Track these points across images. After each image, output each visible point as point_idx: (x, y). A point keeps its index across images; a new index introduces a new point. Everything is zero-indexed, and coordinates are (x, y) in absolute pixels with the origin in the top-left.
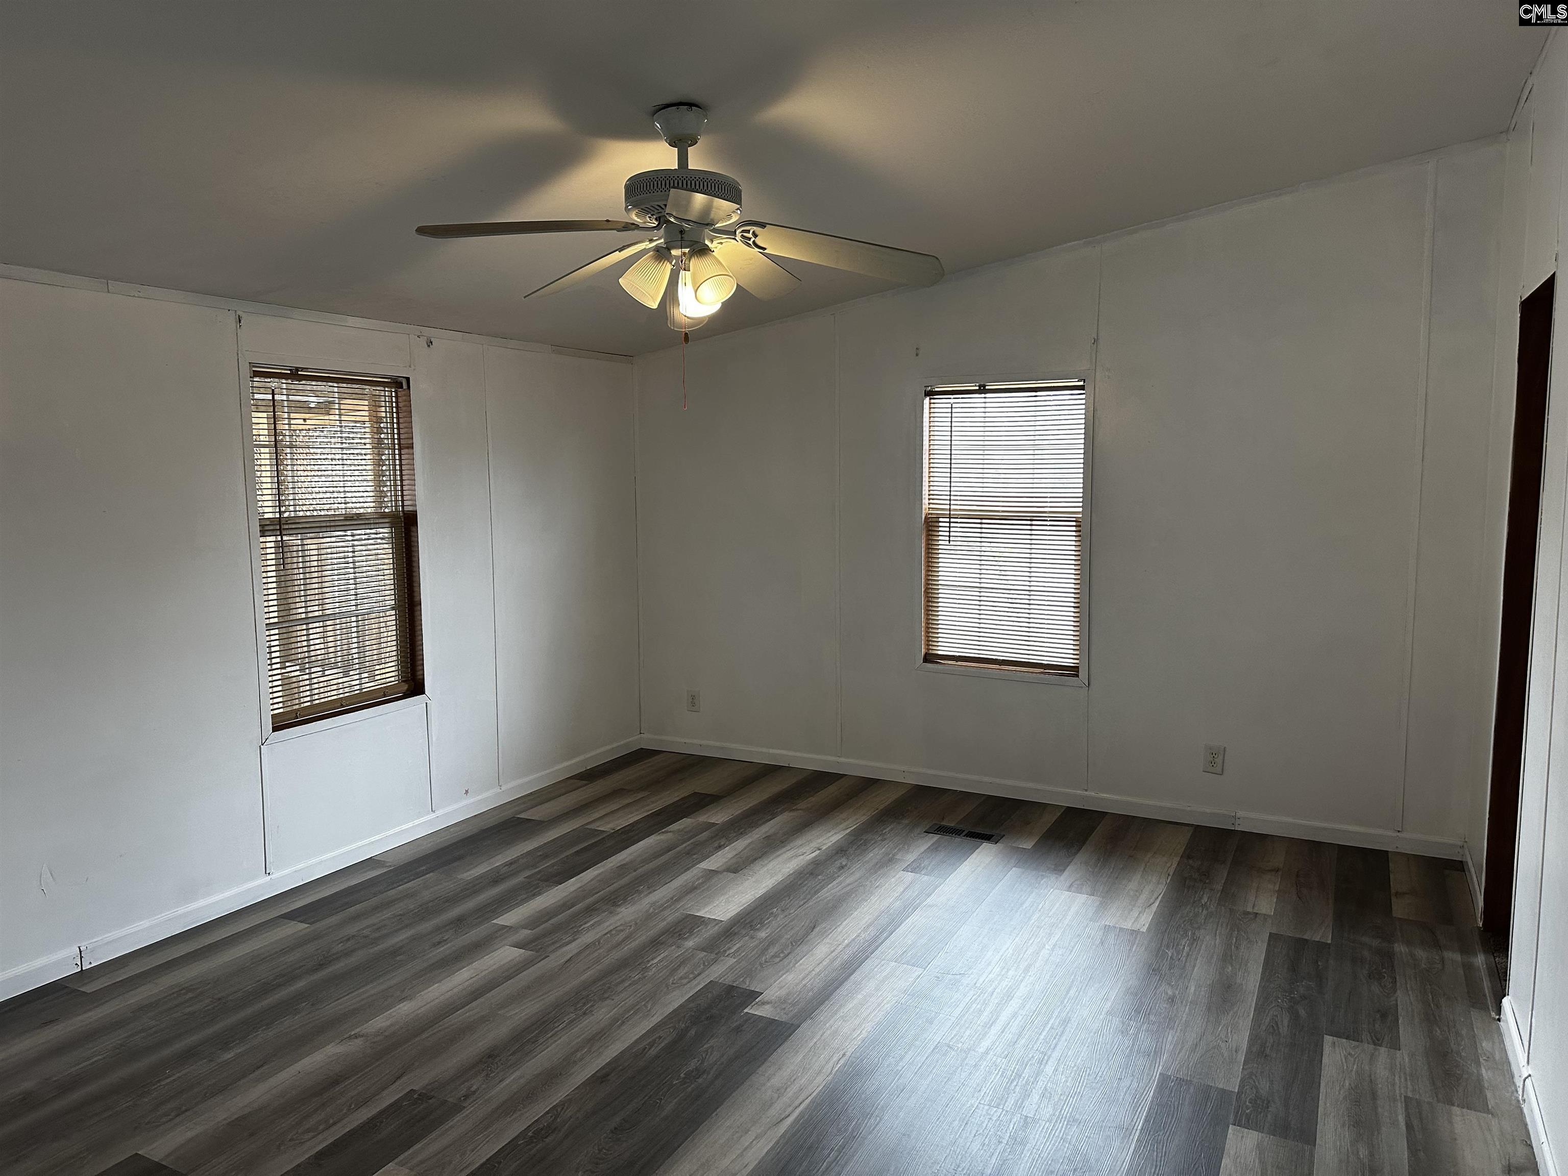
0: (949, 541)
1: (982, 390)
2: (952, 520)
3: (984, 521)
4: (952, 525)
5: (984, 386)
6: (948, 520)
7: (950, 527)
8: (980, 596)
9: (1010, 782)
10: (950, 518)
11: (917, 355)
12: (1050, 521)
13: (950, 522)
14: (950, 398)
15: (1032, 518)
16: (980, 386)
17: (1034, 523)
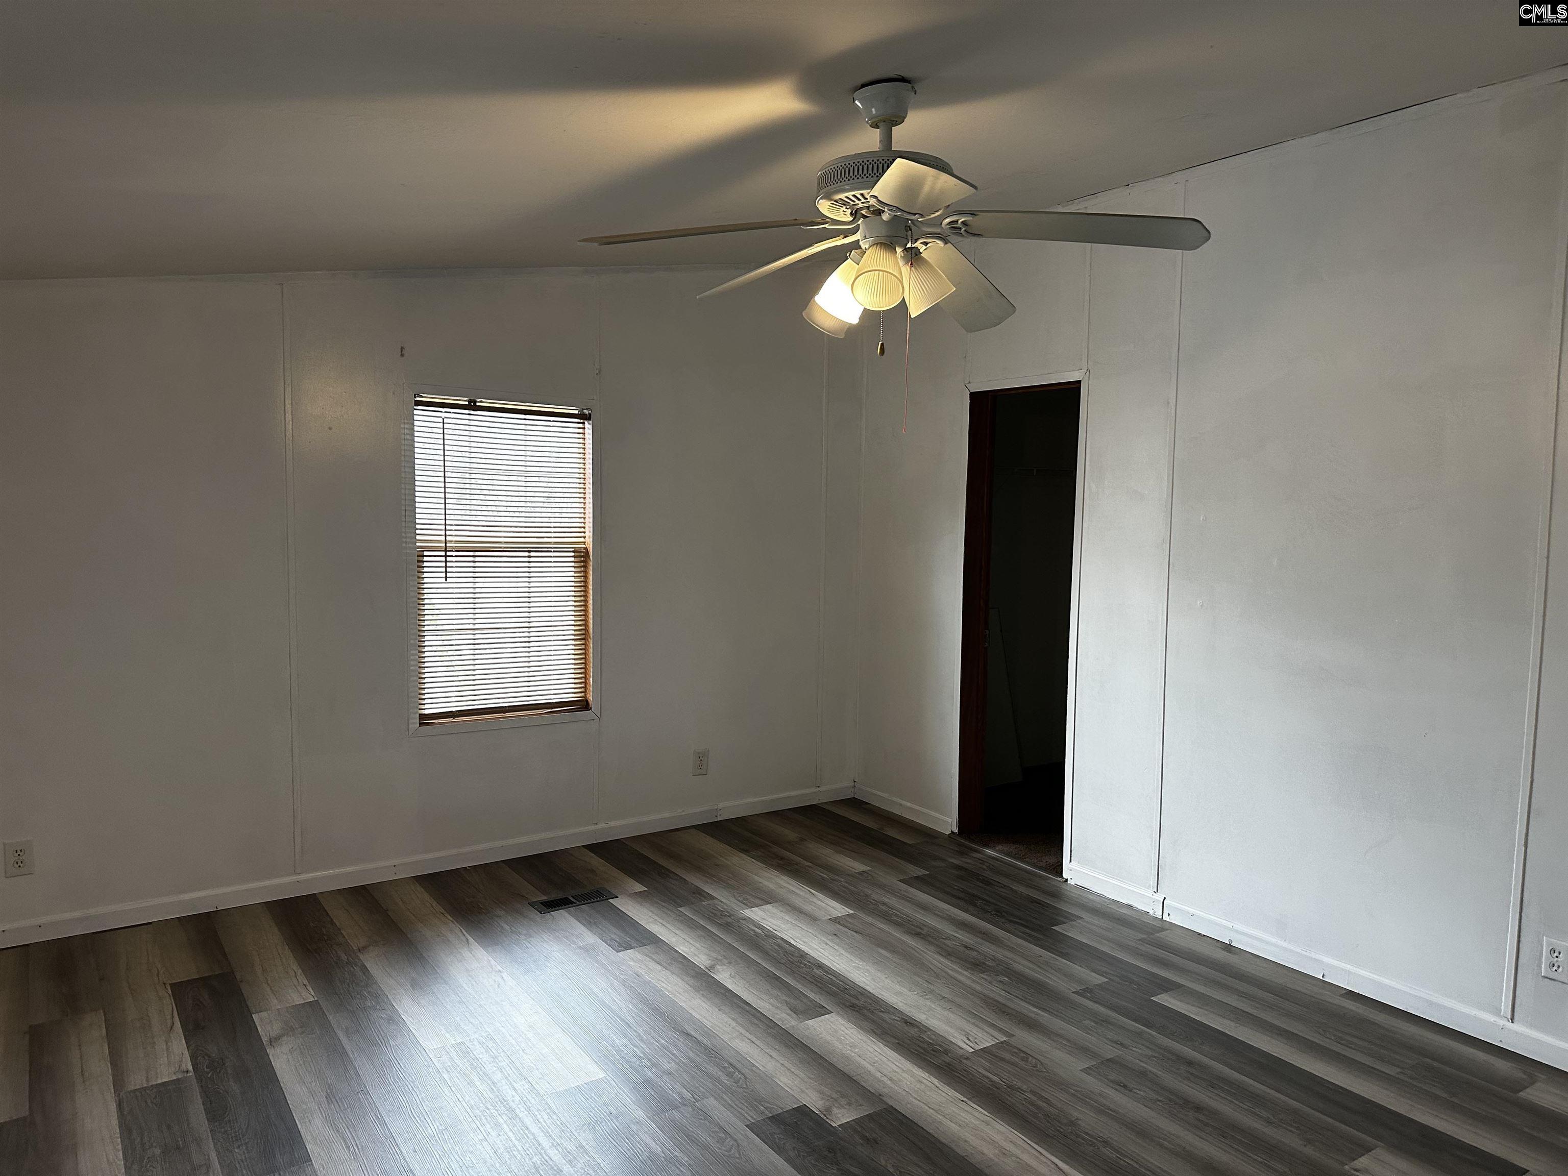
0: (446, 577)
1: (472, 406)
2: (448, 553)
3: (477, 554)
4: (448, 559)
5: (475, 402)
6: (443, 553)
7: (446, 562)
8: (475, 639)
9: (498, 844)
10: (446, 551)
11: (402, 355)
12: (554, 551)
13: (446, 556)
14: (441, 412)
15: (529, 550)
16: (470, 402)
17: (532, 554)
